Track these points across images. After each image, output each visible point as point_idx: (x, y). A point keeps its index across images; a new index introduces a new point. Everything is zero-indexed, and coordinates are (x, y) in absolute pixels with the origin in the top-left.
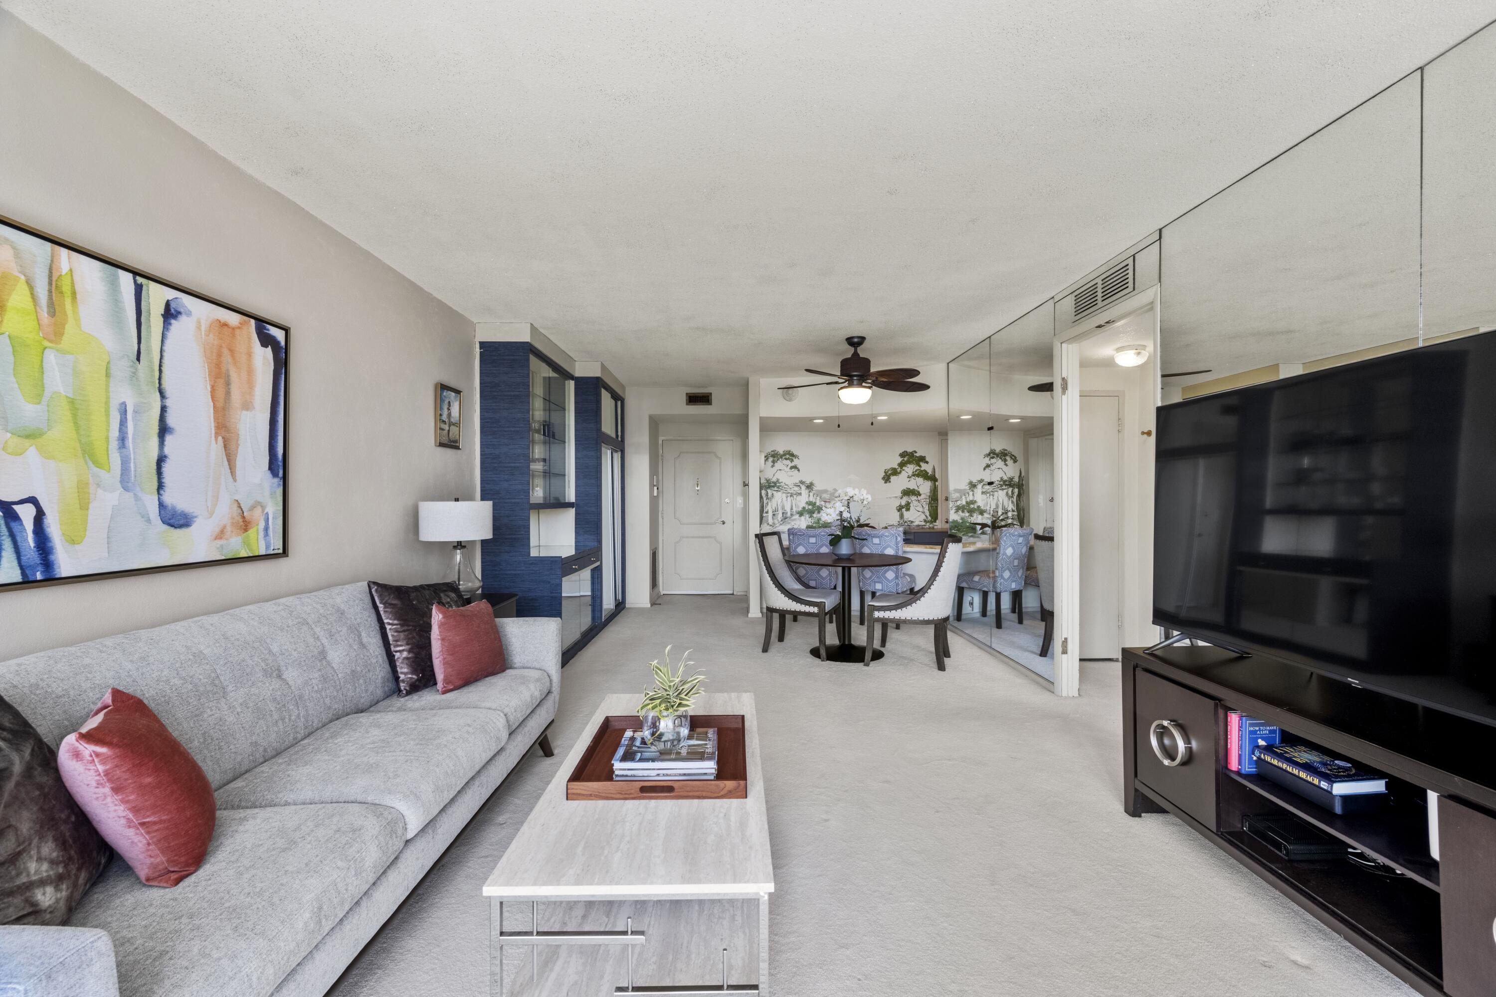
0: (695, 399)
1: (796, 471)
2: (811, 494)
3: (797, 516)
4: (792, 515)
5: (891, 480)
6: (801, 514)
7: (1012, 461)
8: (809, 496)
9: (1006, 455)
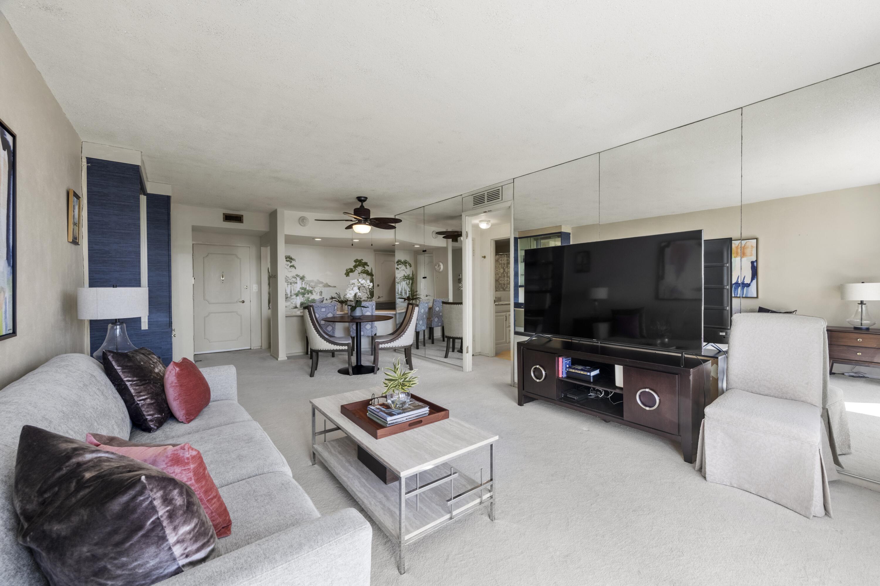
1: (294, 269)
2: (303, 283)
3: (294, 297)
4: (291, 296)
5: (350, 275)
6: (297, 295)
7: (409, 266)
9: (406, 263)
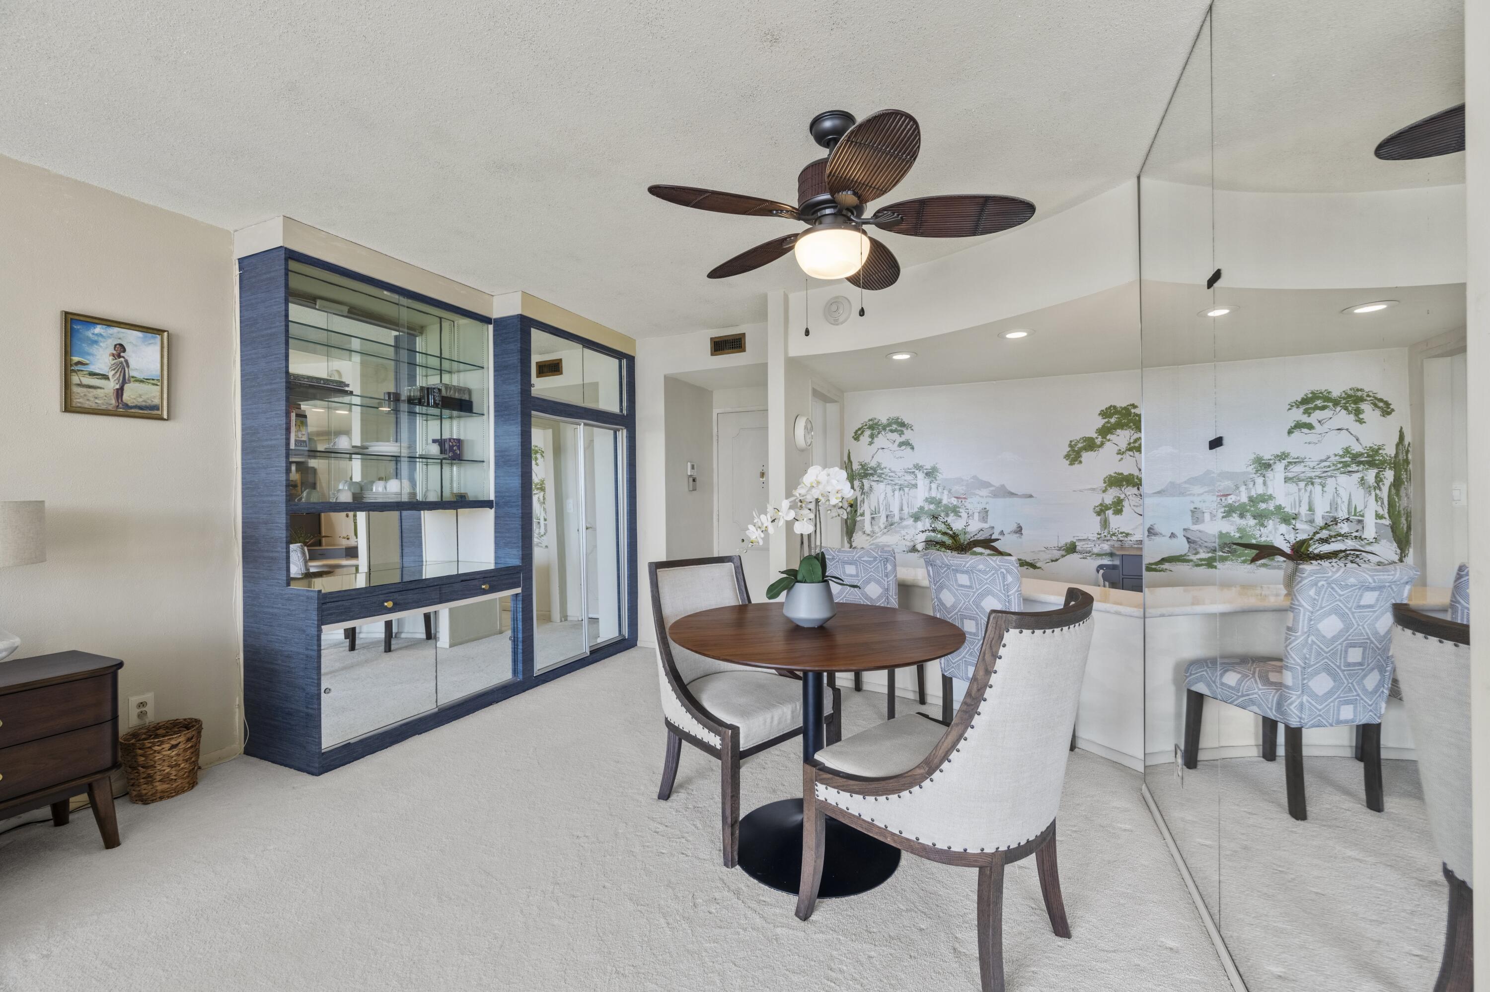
0: (722, 345)
1: (909, 449)
2: (934, 486)
3: (910, 521)
4: (901, 519)
5: (1083, 459)
6: (916, 518)
7: (1378, 412)
8: (930, 489)
9: (1358, 400)
